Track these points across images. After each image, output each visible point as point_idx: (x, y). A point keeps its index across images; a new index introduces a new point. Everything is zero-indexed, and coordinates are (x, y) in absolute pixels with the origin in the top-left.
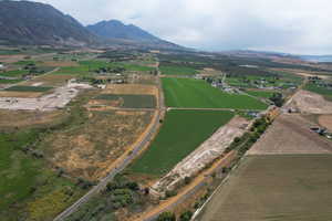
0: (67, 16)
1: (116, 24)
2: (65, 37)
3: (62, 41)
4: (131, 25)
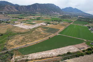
1: (70, 8)
3: (53, 13)
4: (75, 8)
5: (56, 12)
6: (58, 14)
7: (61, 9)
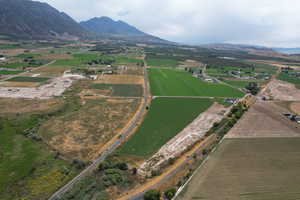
0: (62, 13)
2: (60, 33)
3: (58, 36)
5: (66, 34)
6: (76, 39)
7: (78, 21)
